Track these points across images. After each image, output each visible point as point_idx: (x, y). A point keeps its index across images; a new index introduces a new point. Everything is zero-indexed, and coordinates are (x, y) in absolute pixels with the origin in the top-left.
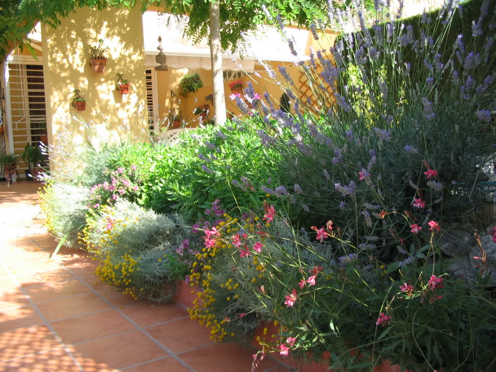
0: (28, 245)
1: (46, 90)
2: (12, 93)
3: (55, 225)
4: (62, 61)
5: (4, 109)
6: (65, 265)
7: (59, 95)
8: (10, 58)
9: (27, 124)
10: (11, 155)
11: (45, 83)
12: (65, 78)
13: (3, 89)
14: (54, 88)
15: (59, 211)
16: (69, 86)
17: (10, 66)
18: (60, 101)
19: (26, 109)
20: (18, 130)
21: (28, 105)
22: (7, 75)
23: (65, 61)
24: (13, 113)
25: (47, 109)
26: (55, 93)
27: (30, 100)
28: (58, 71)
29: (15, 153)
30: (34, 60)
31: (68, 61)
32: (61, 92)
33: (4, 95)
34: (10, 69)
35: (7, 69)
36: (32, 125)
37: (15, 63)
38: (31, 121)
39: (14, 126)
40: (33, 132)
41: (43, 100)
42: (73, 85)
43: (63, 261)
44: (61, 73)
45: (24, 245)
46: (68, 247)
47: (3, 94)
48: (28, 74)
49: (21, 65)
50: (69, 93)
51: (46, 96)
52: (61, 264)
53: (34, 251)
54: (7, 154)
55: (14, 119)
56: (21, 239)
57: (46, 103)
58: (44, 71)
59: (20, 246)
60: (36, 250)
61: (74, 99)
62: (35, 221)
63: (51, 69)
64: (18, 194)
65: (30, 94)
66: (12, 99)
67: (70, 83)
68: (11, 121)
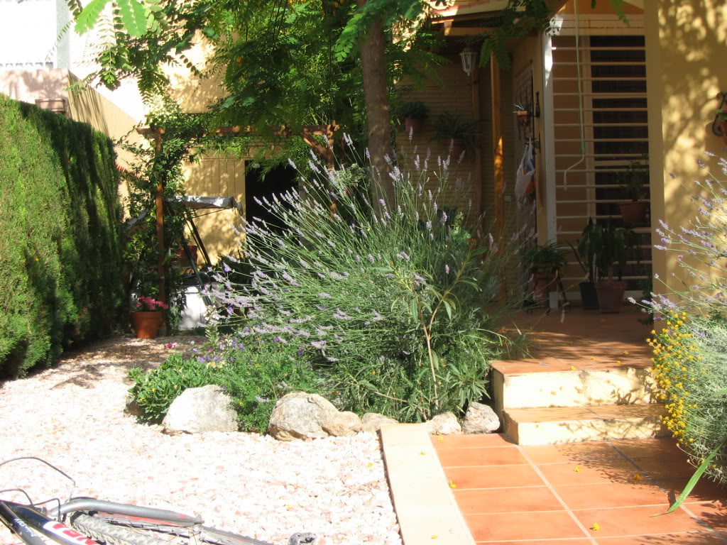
0: (613, 466)
1: (649, 95)
2: (558, 102)
3: (690, 423)
4: (691, 23)
5: (537, 140)
6: (711, 526)
7: (682, 104)
8: (558, 22)
9: (588, 174)
10: (551, 246)
11: (650, 78)
12: (697, 64)
13: (538, 94)
14: (669, 89)
15: (699, 391)
16: (706, 84)
17: (556, 41)
18: (685, 120)
19: (587, 140)
20: (568, 188)
21: (592, 129)
22: (549, 63)
23: (697, 23)
24: (559, 148)
25: (651, 139)
26: (674, 101)
27: (597, 117)
28: (682, 47)
29: (559, 243)
30: (621, 24)
31: (705, 23)
32: (688, 99)
33: (538, 108)
34: (555, 48)
35: (549, 49)
36: (599, 178)
37: (569, 33)
38: (597, 168)
39: (559, 179)
40: (600, 194)
41: (643, 117)
42: (715, 80)
43: (705, 514)
44: (688, 52)
45: (602, 464)
46: (718, 480)
47: (538, 104)
48: (595, 56)
49: (580, 37)
50: (707, 100)
51: (650, 109)
52: (701, 523)
53: (630, 481)
54: (541, 243)
55: (560, 164)
56: (593, 448)
57: (651, 124)
58: (648, 48)
59: (594, 465)
60: (633, 481)
61: (717, 116)
62: (623, 408)
63: (664, 44)
64: (573, 341)
65: (596, 103)
66: (558, 117)
67: (709, 77)
68: (554, 167)
